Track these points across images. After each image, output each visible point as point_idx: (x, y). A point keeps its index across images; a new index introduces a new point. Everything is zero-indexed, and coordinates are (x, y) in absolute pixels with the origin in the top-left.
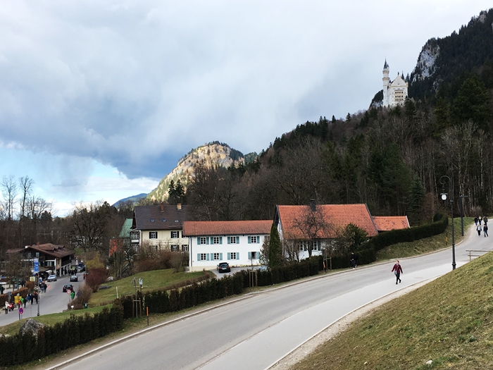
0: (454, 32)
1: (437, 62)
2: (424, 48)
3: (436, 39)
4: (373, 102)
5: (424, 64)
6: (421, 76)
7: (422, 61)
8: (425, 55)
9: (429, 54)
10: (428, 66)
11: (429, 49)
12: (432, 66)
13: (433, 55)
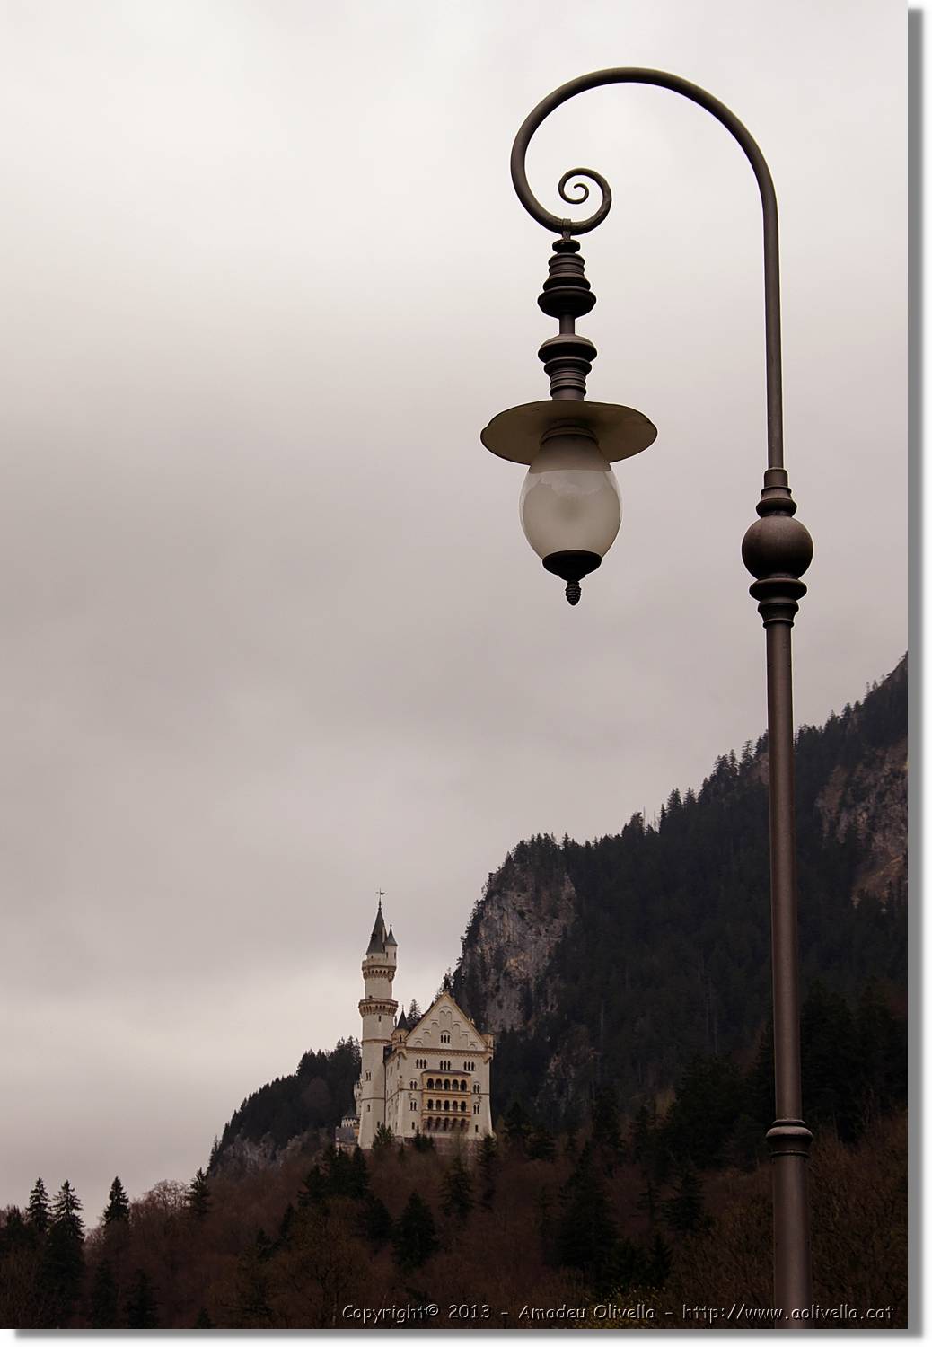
8: (501, 917)
9: (522, 914)
10: (517, 973)
11: (524, 889)
12: (537, 978)
13: (543, 920)
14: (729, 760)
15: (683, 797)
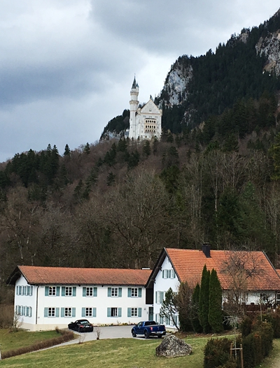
0: (210, 50)
1: (189, 87)
2: (174, 67)
3: (189, 57)
4: (105, 131)
5: (173, 88)
6: (168, 103)
7: (170, 84)
8: (174, 76)
10: (177, 90)
11: (180, 69)
12: (183, 92)
13: (184, 77)
14: (234, 35)
15: (222, 45)
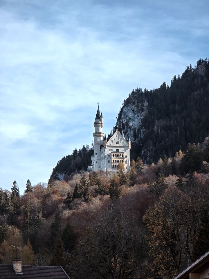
0: (164, 84)
2: (127, 103)
7: (124, 120)
8: (128, 111)
9: (133, 111)
10: (132, 127)
11: (134, 104)
12: (138, 128)
13: (139, 112)
14: (190, 67)
15: (177, 77)
